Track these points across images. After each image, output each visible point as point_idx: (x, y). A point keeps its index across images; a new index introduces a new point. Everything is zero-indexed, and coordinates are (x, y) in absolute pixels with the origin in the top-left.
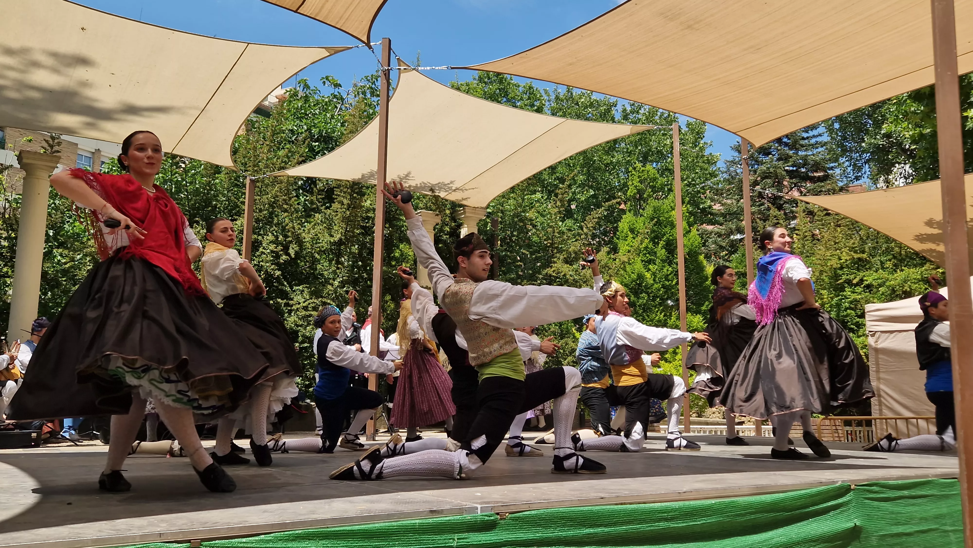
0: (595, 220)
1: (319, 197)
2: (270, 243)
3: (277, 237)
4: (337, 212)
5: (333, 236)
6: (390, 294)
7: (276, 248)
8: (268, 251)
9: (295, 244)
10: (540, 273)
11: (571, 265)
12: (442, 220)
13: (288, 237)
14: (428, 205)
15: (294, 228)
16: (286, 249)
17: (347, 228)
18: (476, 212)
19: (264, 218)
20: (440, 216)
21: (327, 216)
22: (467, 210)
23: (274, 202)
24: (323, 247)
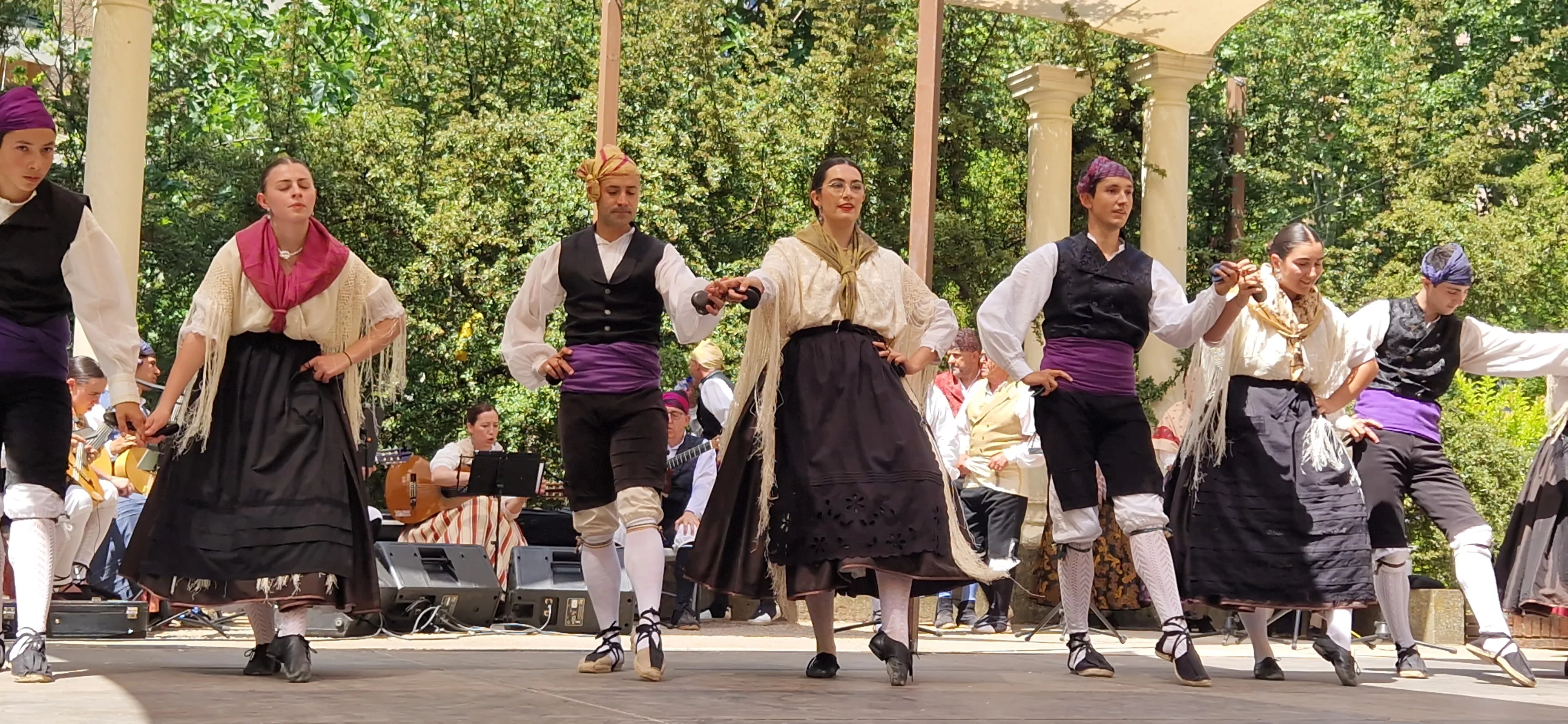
0: (1518, 79)
1: (780, 33)
2: (659, 154)
3: (675, 138)
4: (822, 72)
5: (813, 136)
6: (957, 282)
7: (675, 165)
8: (657, 174)
9: (721, 155)
10: (1358, 224)
11: (1445, 202)
12: (1093, 88)
13: (704, 138)
14: (1059, 47)
15: (716, 116)
16: (698, 171)
17: (847, 115)
18: (1186, 64)
19: (647, 89)
20: (1088, 77)
21: (798, 85)
22: (1159, 60)
23: (670, 52)
24: (789, 162)
